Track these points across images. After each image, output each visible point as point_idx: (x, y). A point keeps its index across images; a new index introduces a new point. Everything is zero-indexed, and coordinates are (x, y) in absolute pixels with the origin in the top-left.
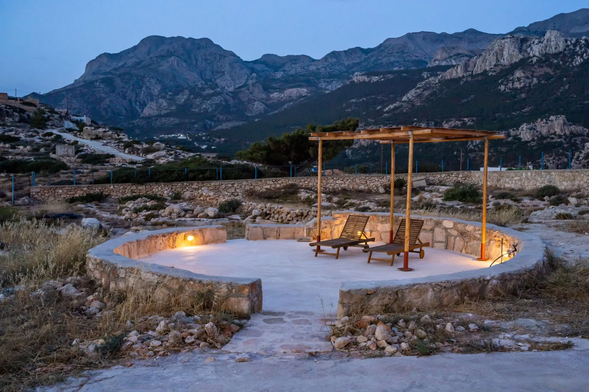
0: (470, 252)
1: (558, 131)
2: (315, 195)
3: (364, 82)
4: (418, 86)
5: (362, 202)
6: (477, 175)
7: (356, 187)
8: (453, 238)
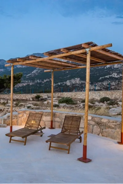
0: (105, 135)
1: (78, 83)
2: (6, 101)
3: (20, 68)
4: (37, 69)
5: (26, 104)
6: (66, 94)
7: (22, 98)
8: (91, 126)
